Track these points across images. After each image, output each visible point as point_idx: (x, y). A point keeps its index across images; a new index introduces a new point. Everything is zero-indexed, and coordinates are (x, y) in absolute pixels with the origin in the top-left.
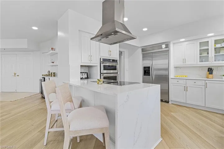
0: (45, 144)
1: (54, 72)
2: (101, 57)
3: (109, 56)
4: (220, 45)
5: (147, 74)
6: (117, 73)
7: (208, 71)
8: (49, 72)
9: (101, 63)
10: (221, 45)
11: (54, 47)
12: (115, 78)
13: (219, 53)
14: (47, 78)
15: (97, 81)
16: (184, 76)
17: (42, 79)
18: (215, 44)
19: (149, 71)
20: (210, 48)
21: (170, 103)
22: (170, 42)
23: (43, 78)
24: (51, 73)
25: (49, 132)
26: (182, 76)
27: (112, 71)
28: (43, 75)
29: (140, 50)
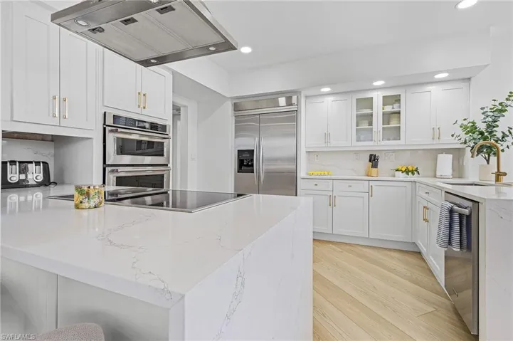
2: (108, 111)
3: (138, 111)
4: (391, 107)
5: (245, 168)
6: (167, 165)
7: (370, 161)
9: (108, 129)
10: (393, 108)
12: (157, 181)
13: (389, 124)
15: (72, 196)
18: (383, 105)
19: (252, 160)
20: (374, 112)
22: (300, 93)
26: (323, 173)
27: (148, 160)
29: (230, 106)
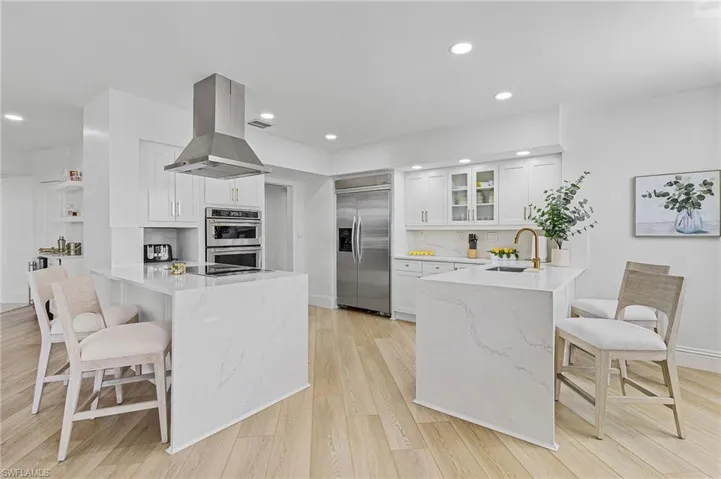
0: (35, 411)
1: (78, 242)
2: (208, 206)
3: (231, 203)
4: (486, 183)
6: (259, 246)
7: (469, 242)
8: (63, 240)
9: (208, 220)
11: (79, 170)
14: (52, 259)
16: (426, 253)
17: (37, 261)
18: (478, 181)
20: (468, 188)
21: (393, 318)
22: (393, 170)
23: (40, 258)
24: (69, 246)
25: (45, 384)
28: (41, 250)
29: (331, 184)
